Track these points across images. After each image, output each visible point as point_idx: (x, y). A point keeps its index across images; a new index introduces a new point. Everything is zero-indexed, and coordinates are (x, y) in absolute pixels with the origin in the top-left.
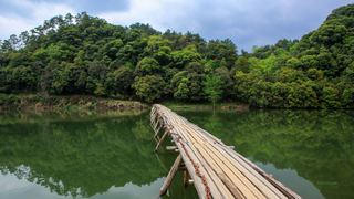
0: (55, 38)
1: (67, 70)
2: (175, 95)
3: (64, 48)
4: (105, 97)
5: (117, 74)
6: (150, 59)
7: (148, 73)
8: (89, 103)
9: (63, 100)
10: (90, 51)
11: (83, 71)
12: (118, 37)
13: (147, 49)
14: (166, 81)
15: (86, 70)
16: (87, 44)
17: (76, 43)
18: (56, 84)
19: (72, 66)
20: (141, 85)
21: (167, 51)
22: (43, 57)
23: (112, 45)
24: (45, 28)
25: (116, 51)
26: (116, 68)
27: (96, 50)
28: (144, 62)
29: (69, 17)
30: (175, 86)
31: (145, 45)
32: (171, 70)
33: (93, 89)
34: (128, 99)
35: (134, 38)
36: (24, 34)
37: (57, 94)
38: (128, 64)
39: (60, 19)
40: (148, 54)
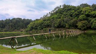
0: (57, 13)
1: (58, 21)
2: (92, 27)
3: (58, 15)
4: (69, 28)
5: (72, 21)
6: (83, 15)
7: (82, 20)
8: (64, 30)
9: (57, 29)
10: (65, 15)
11: (62, 21)
12: (73, 10)
13: (82, 12)
14: (89, 22)
15: (63, 21)
16: (64, 13)
17: (61, 13)
18: (56, 25)
19: (60, 20)
20: (80, 24)
21: (89, 12)
22: (53, 18)
23: (71, 12)
24: (55, 10)
25: (72, 14)
26: (72, 19)
27: (67, 15)
28: (81, 17)
29: (60, 6)
30: (92, 24)
31: (82, 11)
32: (91, 19)
33: (65, 26)
34: (76, 29)
35: (78, 9)
36: (50, 13)
37: (56, 28)
38: (76, 18)
39: (58, 7)
40: (82, 14)
